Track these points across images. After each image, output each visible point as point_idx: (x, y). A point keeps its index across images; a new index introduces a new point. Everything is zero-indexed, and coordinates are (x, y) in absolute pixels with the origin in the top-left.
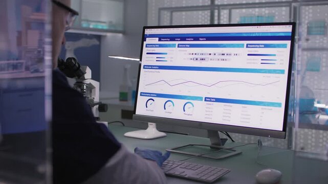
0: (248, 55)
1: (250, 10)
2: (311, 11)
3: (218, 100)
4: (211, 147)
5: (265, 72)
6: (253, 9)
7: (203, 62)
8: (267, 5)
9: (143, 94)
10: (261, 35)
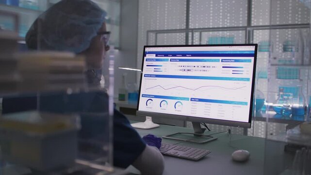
0: (223, 67)
1: (216, 33)
2: (261, 34)
3: (200, 100)
4: (194, 135)
5: (235, 80)
6: (218, 32)
7: (189, 72)
8: (228, 29)
9: (144, 96)
10: (232, 53)
